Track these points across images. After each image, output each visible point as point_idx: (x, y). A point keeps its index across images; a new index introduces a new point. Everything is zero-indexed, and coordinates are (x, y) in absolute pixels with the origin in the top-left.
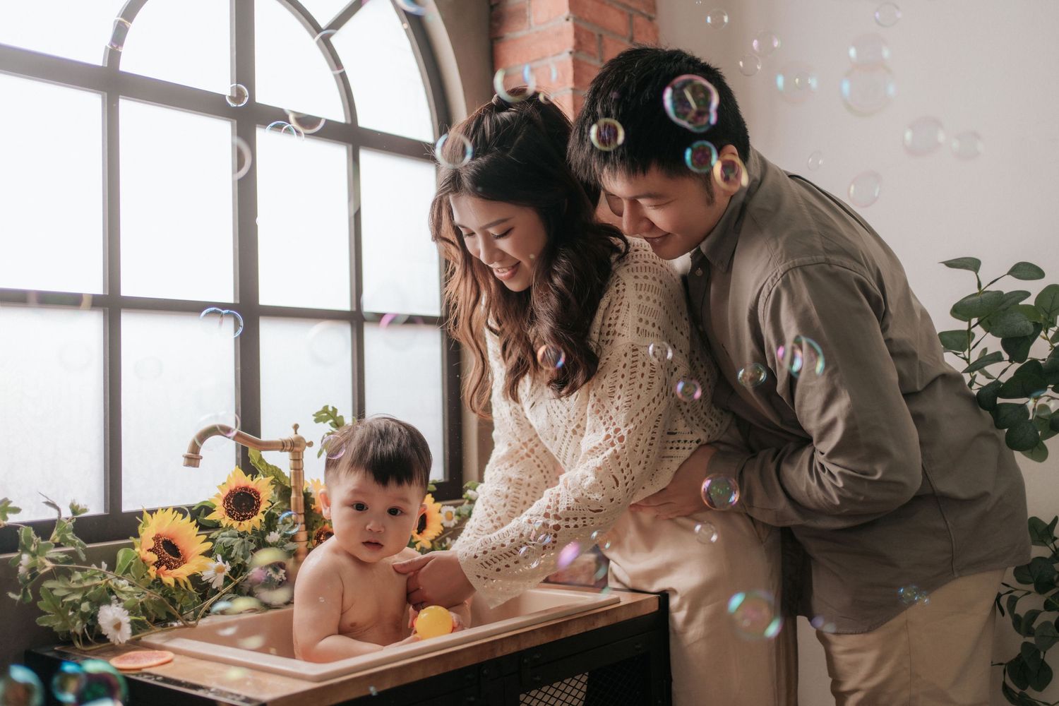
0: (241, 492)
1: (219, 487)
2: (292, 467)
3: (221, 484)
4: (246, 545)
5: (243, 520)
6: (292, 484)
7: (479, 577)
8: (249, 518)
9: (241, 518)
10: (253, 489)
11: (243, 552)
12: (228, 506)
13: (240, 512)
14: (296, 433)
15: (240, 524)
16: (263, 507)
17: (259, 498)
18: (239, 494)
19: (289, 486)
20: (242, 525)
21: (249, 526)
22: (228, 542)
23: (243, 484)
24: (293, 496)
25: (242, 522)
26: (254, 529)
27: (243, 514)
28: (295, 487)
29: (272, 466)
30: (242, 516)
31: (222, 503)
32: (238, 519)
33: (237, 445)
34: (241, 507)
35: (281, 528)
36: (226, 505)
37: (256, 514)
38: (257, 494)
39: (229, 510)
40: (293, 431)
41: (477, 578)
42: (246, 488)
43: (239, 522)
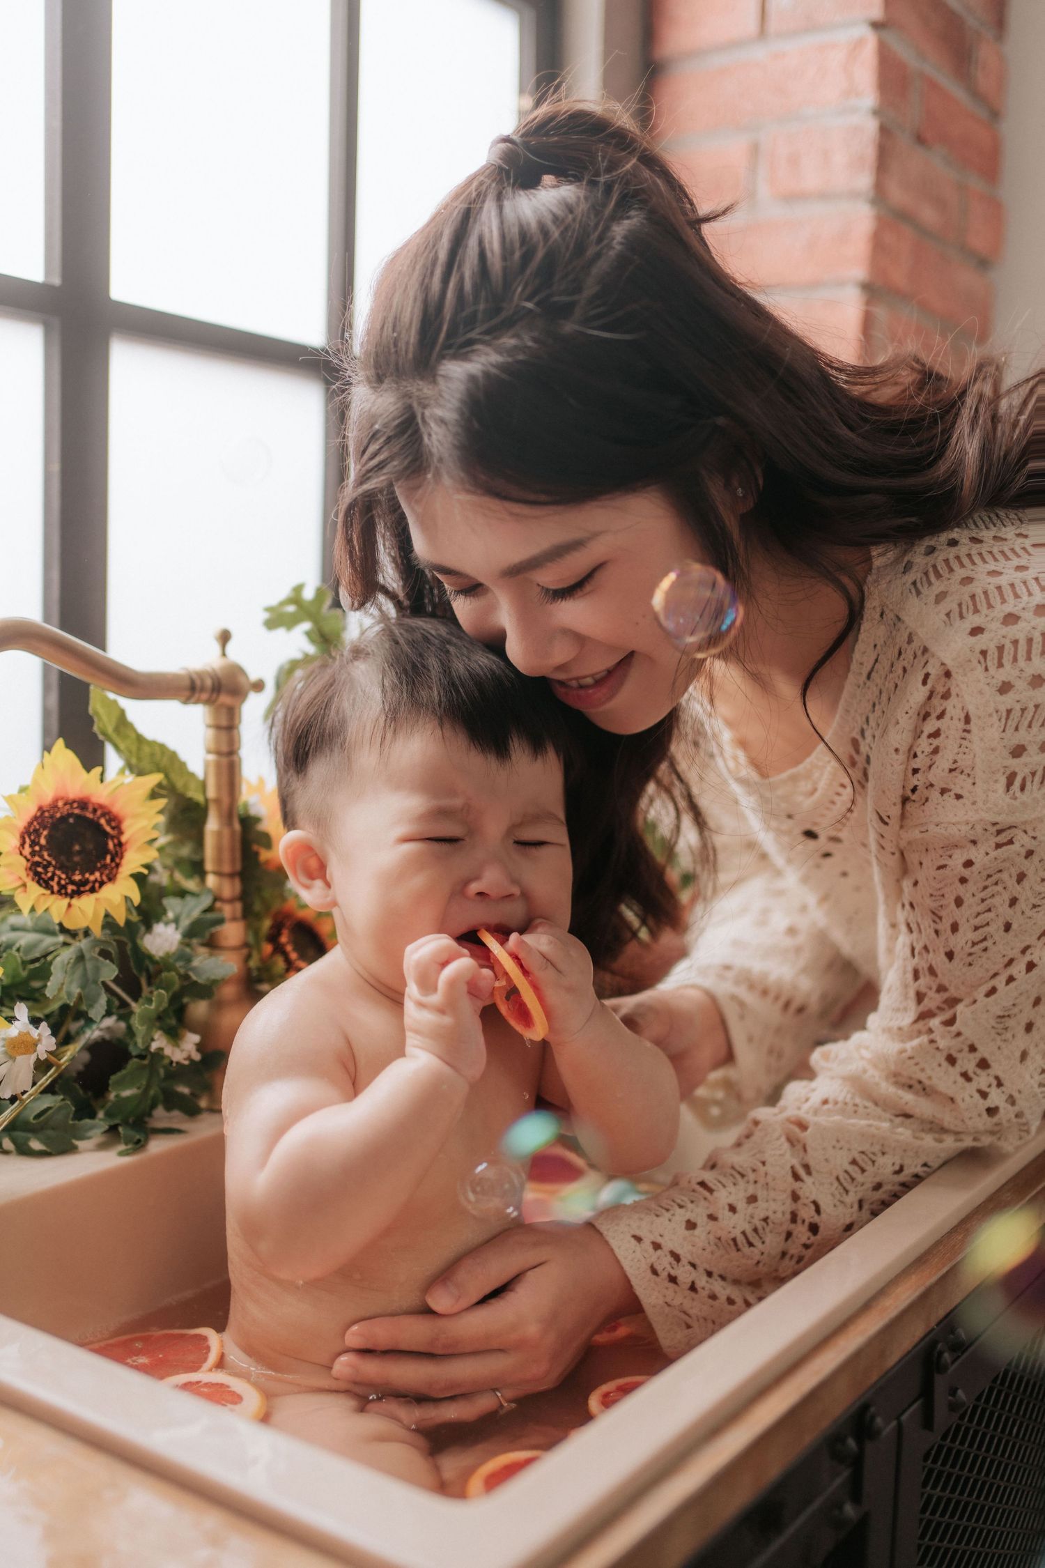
0: (70, 815)
1: (9, 799)
2: (212, 746)
3: (15, 791)
4: (89, 965)
5: (78, 893)
6: (211, 793)
7: (638, 1239)
8: (93, 890)
9: (70, 888)
10: (101, 806)
11: (83, 987)
12: (33, 853)
13: (68, 869)
14: (224, 654)
15: (70, 905)
16: (133, 861)
17: (121, 833)
18: (64, 819)
19: (199, 798)
20: (74, 910)
21: (95, 913)
22: (31, 947)
23: (74, 792)
24: (212, 825)
25: (75, 901)
26: (109, 923)
27: (77, 877)
28: (218, 801)
29: (152, 744)
30: (73, 883)
31: (16, 842)
32: (62, 891)
33: (46, 670)
34: (70, 854)
35: (178, 909)
36: (27, 850)
37: (112, 878)
38: (116, 821)
39: (37, 864)
40: (216, 648)
41: (633, 1241)
42: (83, 804)
43: (66, 901)
